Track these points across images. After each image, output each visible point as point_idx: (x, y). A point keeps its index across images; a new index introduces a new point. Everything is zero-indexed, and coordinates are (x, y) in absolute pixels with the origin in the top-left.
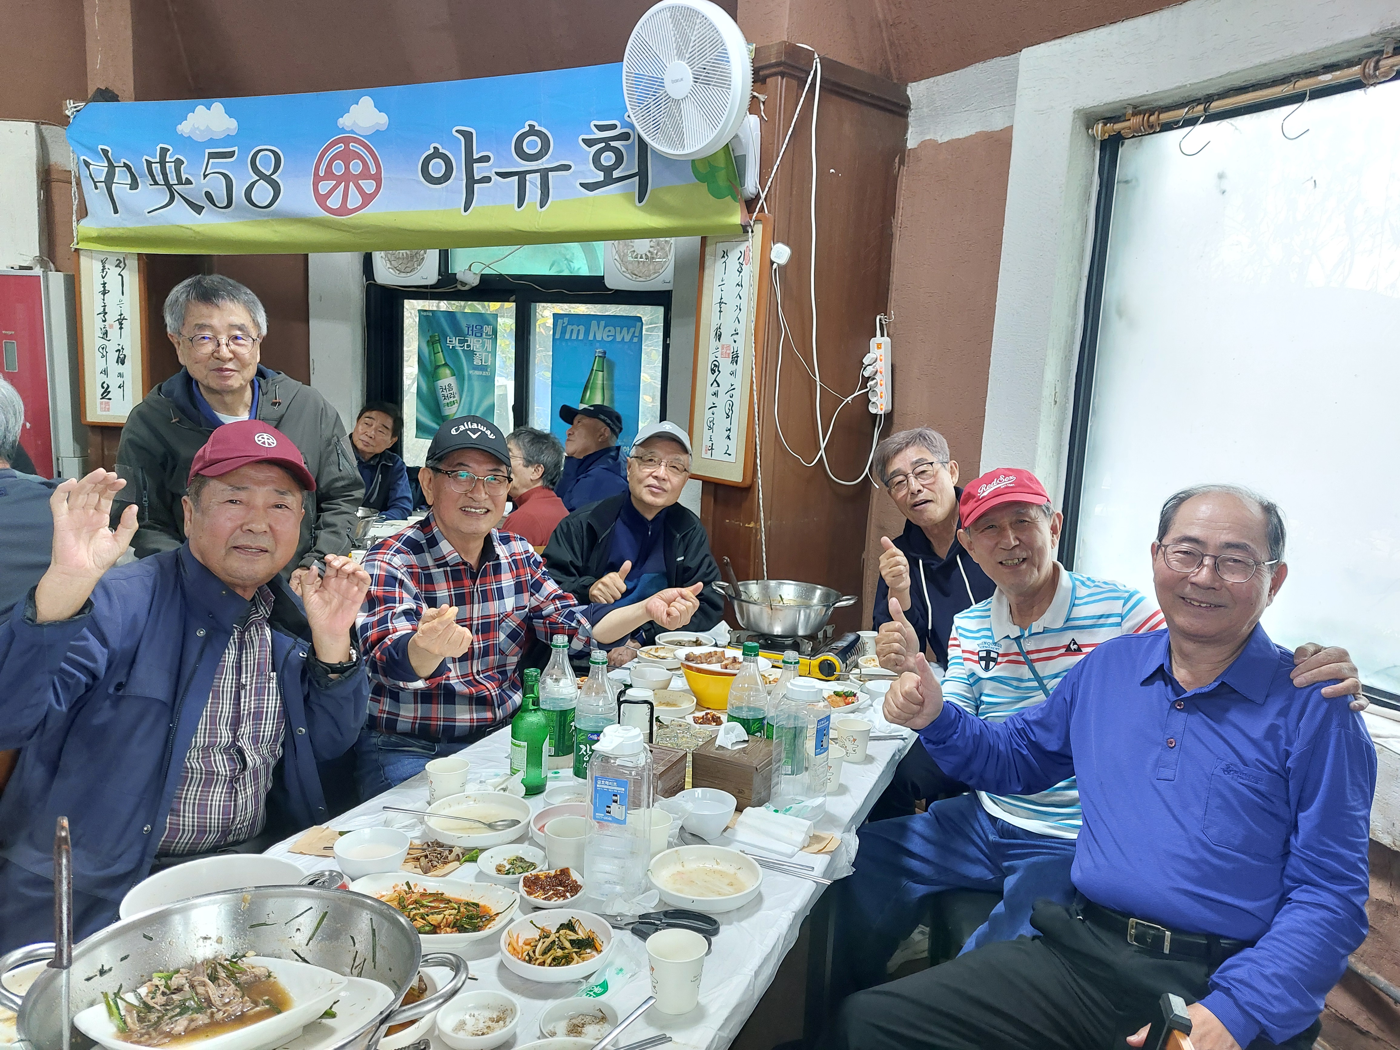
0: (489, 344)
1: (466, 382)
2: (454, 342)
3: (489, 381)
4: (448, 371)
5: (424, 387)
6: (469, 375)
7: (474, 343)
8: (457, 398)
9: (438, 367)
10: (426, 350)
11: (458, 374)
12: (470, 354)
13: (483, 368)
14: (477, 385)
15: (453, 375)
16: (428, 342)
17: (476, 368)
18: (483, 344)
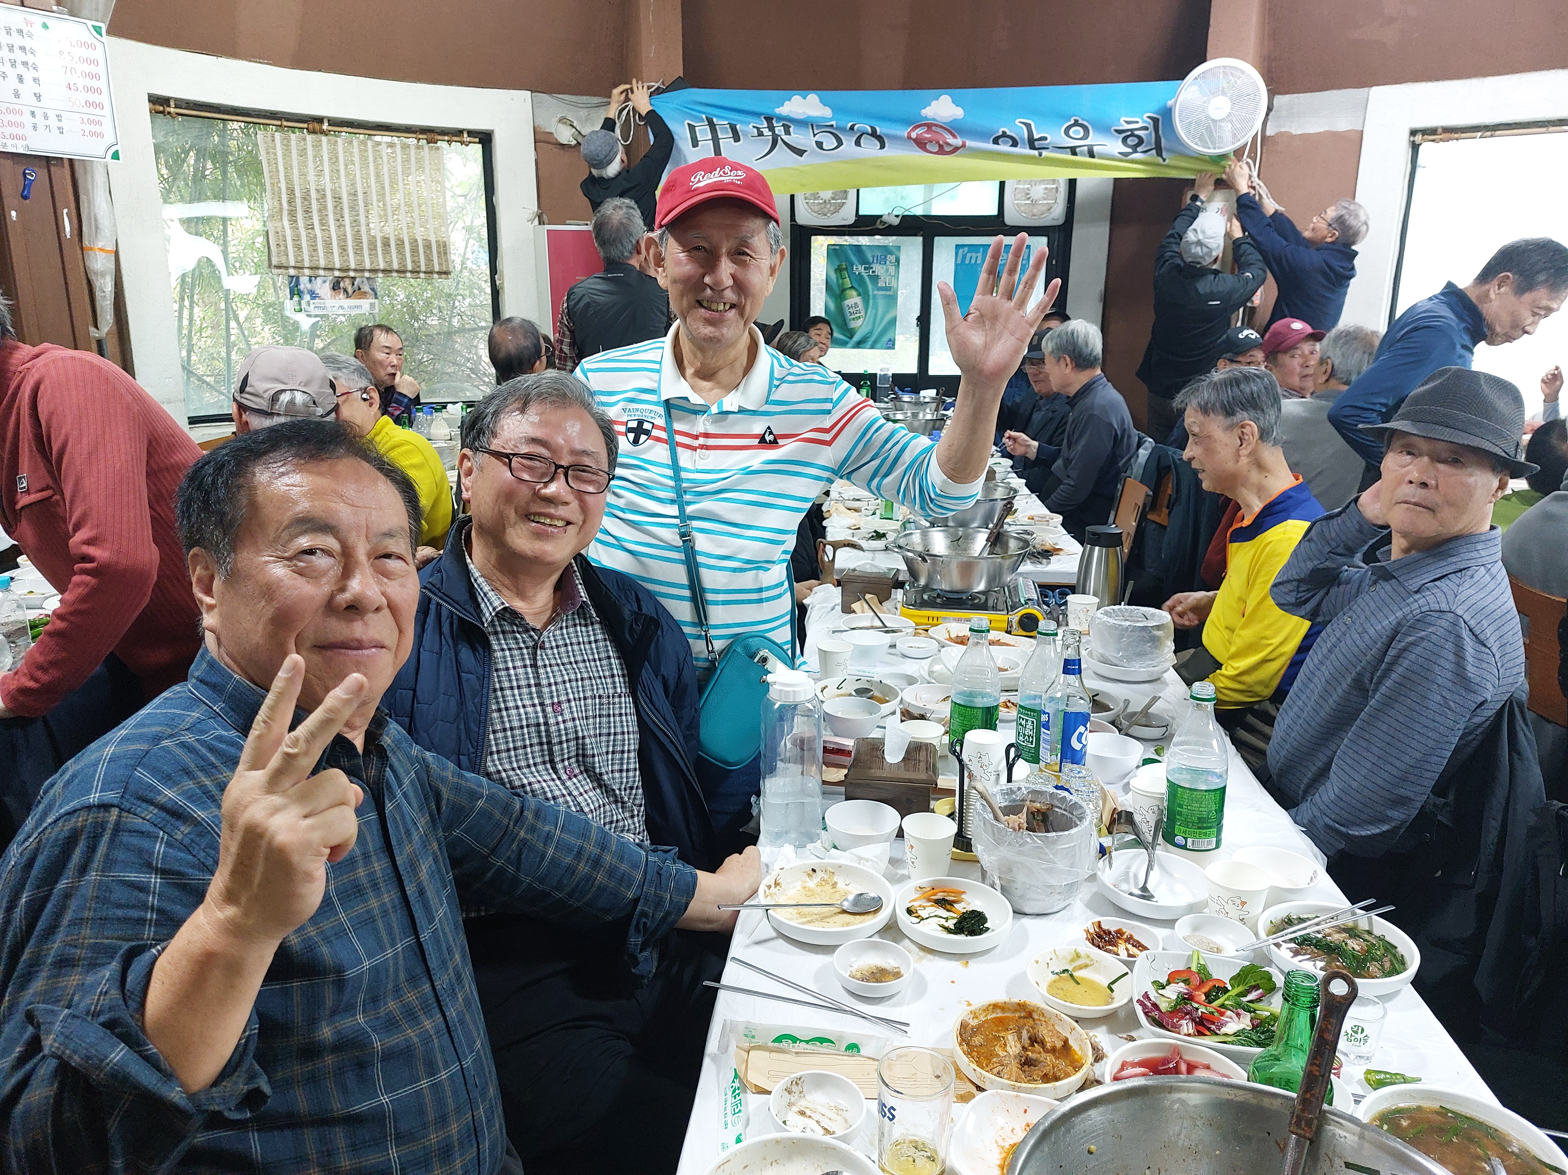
0: (892, 269)
1: (871, 302)
2: (859, 269)
3: (892, 299)
4: (854, 293)
5: (832, 306)
6: (874, 296)
7: (878, 269)
8: (863, 313)
9: (844, 290)
10: (833, 276)
11: (864, 295)
12: (875, 278)
13: (888, 289)
14: (881, 303)
15: (859, 295)
16: (836, 270)
17: (881, 289)
18: (887, 270)
